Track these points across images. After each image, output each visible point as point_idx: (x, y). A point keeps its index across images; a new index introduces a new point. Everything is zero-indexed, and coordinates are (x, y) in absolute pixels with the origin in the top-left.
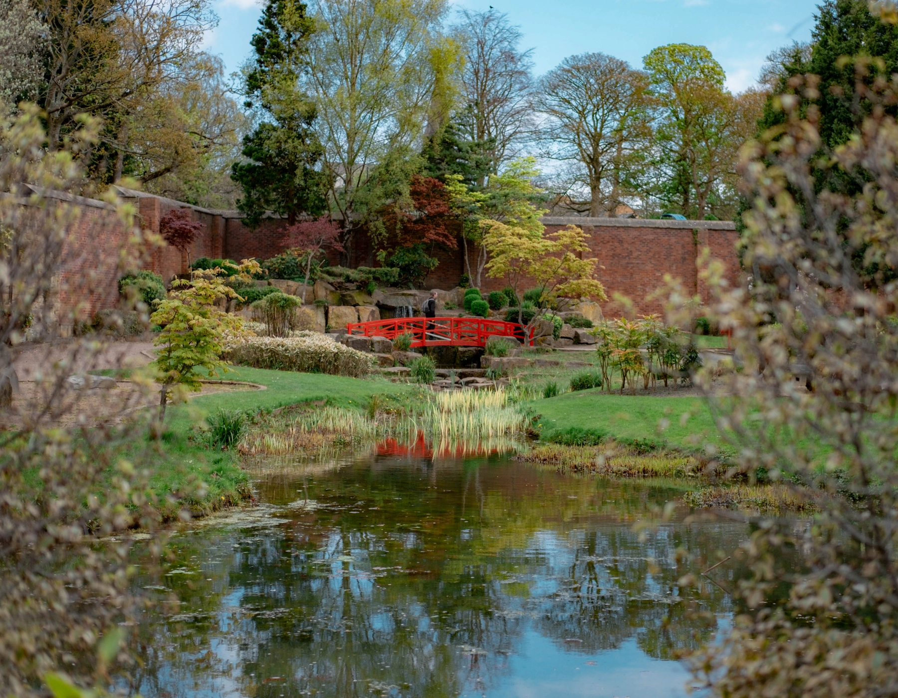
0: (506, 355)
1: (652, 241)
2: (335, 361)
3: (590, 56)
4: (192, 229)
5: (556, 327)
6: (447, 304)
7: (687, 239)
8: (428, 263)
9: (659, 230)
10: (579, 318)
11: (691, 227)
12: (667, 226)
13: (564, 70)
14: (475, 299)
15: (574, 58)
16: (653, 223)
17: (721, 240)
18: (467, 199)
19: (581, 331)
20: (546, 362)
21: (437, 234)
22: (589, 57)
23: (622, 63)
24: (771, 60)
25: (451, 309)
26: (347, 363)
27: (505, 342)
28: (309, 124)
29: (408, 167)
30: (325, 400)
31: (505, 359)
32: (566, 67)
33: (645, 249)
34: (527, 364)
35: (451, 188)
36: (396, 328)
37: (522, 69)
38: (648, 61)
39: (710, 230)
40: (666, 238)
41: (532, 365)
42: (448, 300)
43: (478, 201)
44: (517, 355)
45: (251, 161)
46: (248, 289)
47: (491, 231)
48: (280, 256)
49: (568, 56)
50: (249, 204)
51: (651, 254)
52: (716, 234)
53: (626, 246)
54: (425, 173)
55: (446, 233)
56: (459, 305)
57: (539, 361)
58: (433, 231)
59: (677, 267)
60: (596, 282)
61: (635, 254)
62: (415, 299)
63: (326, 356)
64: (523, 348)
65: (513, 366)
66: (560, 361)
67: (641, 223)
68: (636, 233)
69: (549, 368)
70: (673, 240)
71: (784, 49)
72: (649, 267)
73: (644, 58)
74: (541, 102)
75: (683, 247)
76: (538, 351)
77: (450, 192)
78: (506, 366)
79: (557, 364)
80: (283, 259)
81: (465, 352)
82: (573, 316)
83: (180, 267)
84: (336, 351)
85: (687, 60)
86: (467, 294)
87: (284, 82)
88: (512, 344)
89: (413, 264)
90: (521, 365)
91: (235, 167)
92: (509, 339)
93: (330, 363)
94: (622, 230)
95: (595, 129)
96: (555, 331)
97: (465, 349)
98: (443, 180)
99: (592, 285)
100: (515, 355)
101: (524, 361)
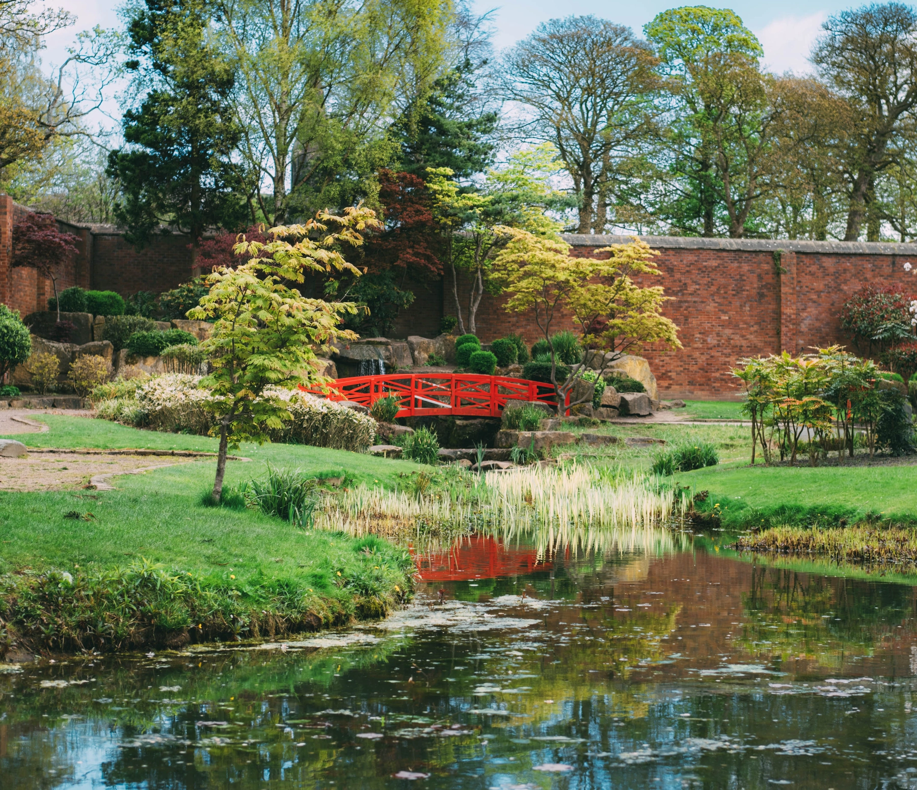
0: (537, 429)
1: (715, 269)
2: (324, 426)
3: (576, 20)
4: (63, 244)
5: (597, 390)
6: (431, 357)
7: (766, 267)
8: (401, 298)
9: (725, 254)
10: (623, 378)
11: (770, 248)
12: (735, 247)
13: (539, 40)
14: (474, 350)
15: (554, 23)
16: (716, 244)
17: (813, 268)
18: (460, 204)
19: (629, 397)
20: (598, 437)
21: (416, 254)
22: (575, 22)
23: (623, 30)
24: (827, 29)
25: (437, 365)
26: (342, 430)
27: (534, 410)
28: (223, 94)
29: (377, 154)
30: (343, 478)
31: (539, 434)
32: (544, 36)
33: (705, 280)
34: (572, 441)
35: (436, 187)
36: (373, 388)
37: (480, 38)
38: (652, 31)
39: (798, 253)
40: (736, 265)
41: (578, 441)
42: (432, 351)
43: (478, 206)
44: (554, 427)
45: (139, 147)
46: (145, 333)
47: (510, 245)
48: (185, 286)
49: (546, 21)
50: (135, 209)
51: (713, 288)
52: (806, 260)
53: (678, 276)
54: (398, 165)
55: (428, 253)
56: (447, 360)
57: (587, 436)
58: (410, 251)
59: (751, 307)
60: (664, 320)
61: (691, 288)
62: (387, 350)
63: (311, 419)
64: (559, 417)
65: (551, 444)
66: (618, 436)
67: (698, 243)
68: (691, 258)
69: (603, 446)
70: (746, 267)
71: (847, 14)
72: (711, 307)
73: (646, 26)
74: (506, 86)
75: (760, 277)
76: (581, 424)
77: (435, 192)
78: (540, 444)
79: (613, 440)
80: (190, 291)
81: (466, 426)
82: (615, 375)
83: (35, 303)
84: (325, 411)
85: (708, 29)
86: (460, 343)
87: (190, 29)
88: (545, 412)
89: (378, 299)
90: (562, 442)
91: (114, 157)
92: (539, 406)
93: (316, 429)
94: (671, 252)
95: (585, 125)
96: (595, 396)
97: (465, 422)
98: (425, 176)
99: (660, 324)
100: (551, 428)
101: (566, 437)
